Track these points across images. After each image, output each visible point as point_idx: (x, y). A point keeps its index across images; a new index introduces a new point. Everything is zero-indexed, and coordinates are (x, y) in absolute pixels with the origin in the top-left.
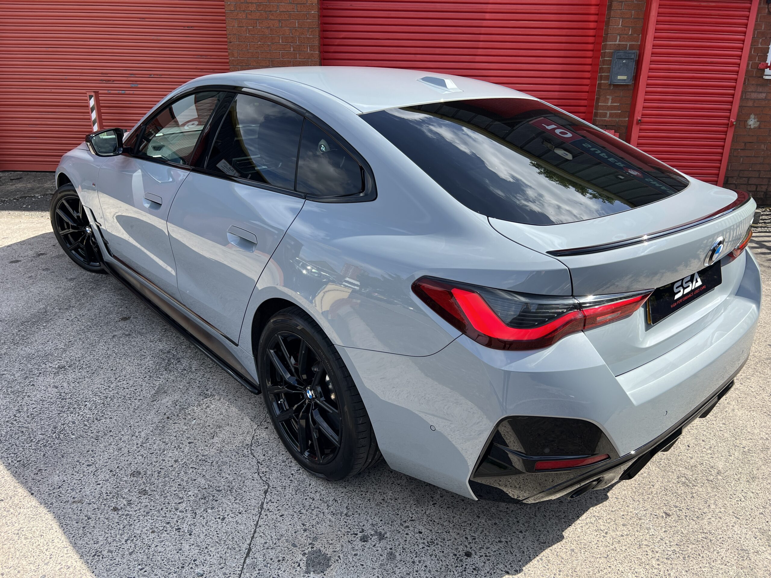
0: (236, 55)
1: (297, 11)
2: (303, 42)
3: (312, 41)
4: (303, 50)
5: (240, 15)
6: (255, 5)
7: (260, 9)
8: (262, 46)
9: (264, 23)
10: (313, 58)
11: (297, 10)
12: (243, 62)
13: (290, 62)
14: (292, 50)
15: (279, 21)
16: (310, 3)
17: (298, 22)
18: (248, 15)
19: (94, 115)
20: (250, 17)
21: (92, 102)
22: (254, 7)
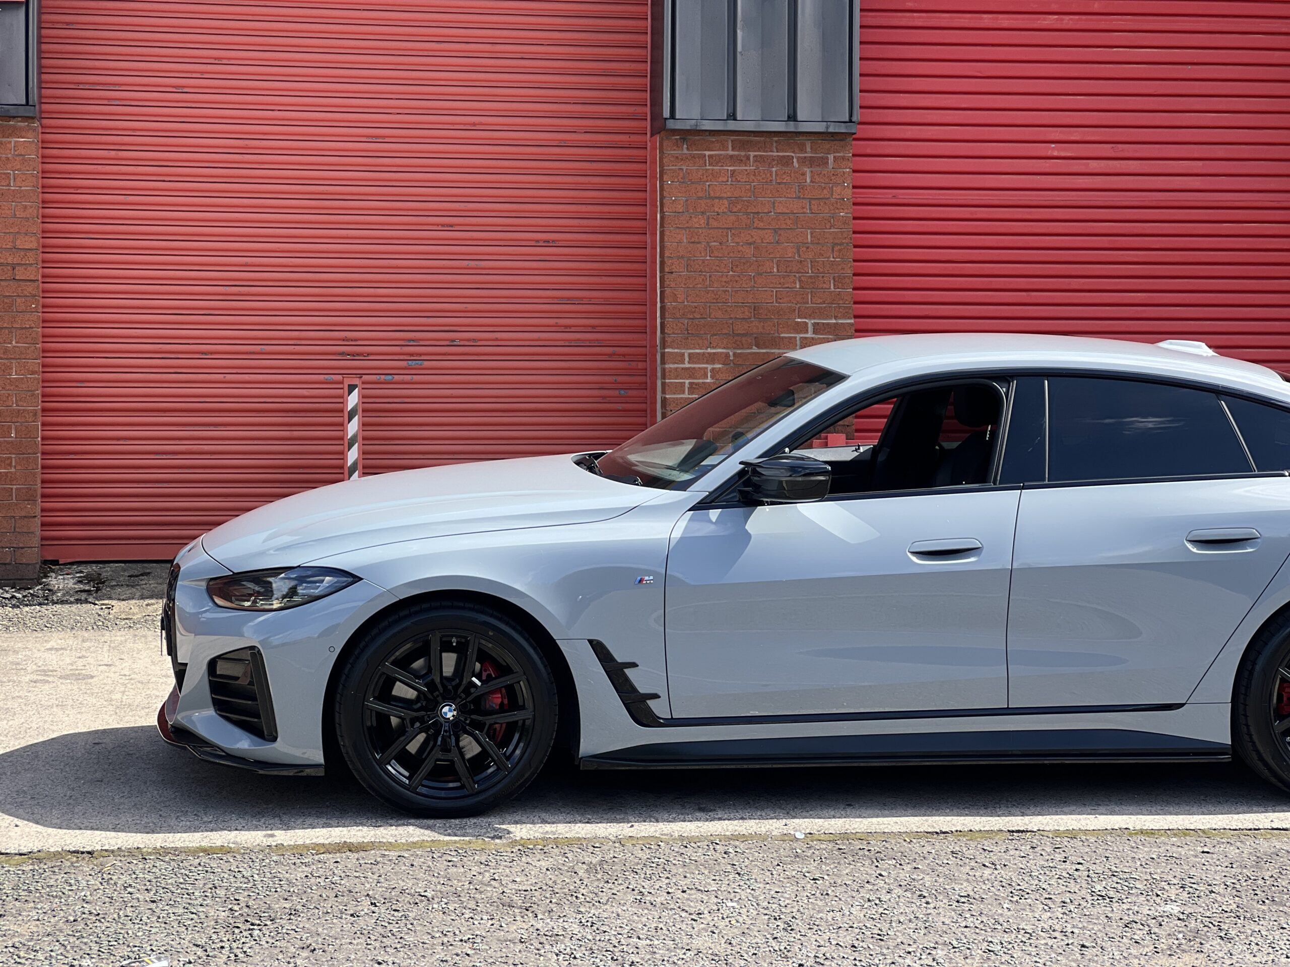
0: (681, 298)
1: (812, 213)
2: (821, 270)
3: (840, 267)
4: (820, 286)
5: (695, 220)
6: (726, 202)
7: (735, 210)
8: (737, 278)
9: (742, 235)
10: (841, 302)
11: (811, 209)
12: (695, 312)
13: (795, 310)
14: (798, 286)
15: (775, 231)
16: (839, 197)
17: (812, 233)
18: (711, 220)
19: (353, 427)
20: (715, 224)
21: (353, 400)
22: (723, 207)
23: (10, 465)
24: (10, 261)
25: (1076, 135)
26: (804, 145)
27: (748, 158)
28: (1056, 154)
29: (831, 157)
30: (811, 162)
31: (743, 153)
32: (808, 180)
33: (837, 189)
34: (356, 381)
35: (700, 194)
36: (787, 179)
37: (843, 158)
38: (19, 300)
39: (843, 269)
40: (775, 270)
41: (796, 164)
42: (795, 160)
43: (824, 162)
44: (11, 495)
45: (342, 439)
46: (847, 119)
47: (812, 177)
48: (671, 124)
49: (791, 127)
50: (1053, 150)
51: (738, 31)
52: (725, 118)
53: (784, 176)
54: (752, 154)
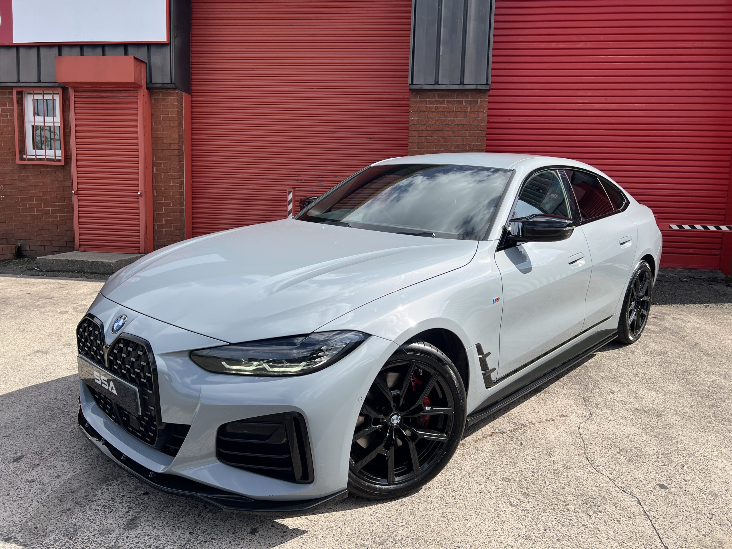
5: (421, 127)
6: (434, 120)
7: (438, 123)
9: (440, 133)
11: (469, 123)
15: (453, 132)
16: (481, 117)
17: (469, 133)
18: (427, 127)
19: (290, 207)
20: (429, 129)
21: (290, 197)
22: (433, 122)
23: (171, 216)
24: (169, 142)
25: (589, 93)
26: (468, 96)
27: (444, 101)
28: (580, 101)
29: (479, 100)
30: (470, 103)
31: (442, 99)
32: (469, 110)
33: (481, 114)
34: (292, 190)
35: (424, 117)
36: (460, 110)
37: (484, 101)
38: (172, 157)
39: (481, 147)
40: (453, 148)
41: (464, 104)
42: (464, 102)
43: (476, 102)
44: (171, 227)
45: (286, 211)
46: (485, 83)
47: (471, 109)
48: (412, 87)
49: (461, 87)
50: (579, 100)
51: (441, 47)
52: (434, 83)
53: (459, 109)
54: (446, 100)
